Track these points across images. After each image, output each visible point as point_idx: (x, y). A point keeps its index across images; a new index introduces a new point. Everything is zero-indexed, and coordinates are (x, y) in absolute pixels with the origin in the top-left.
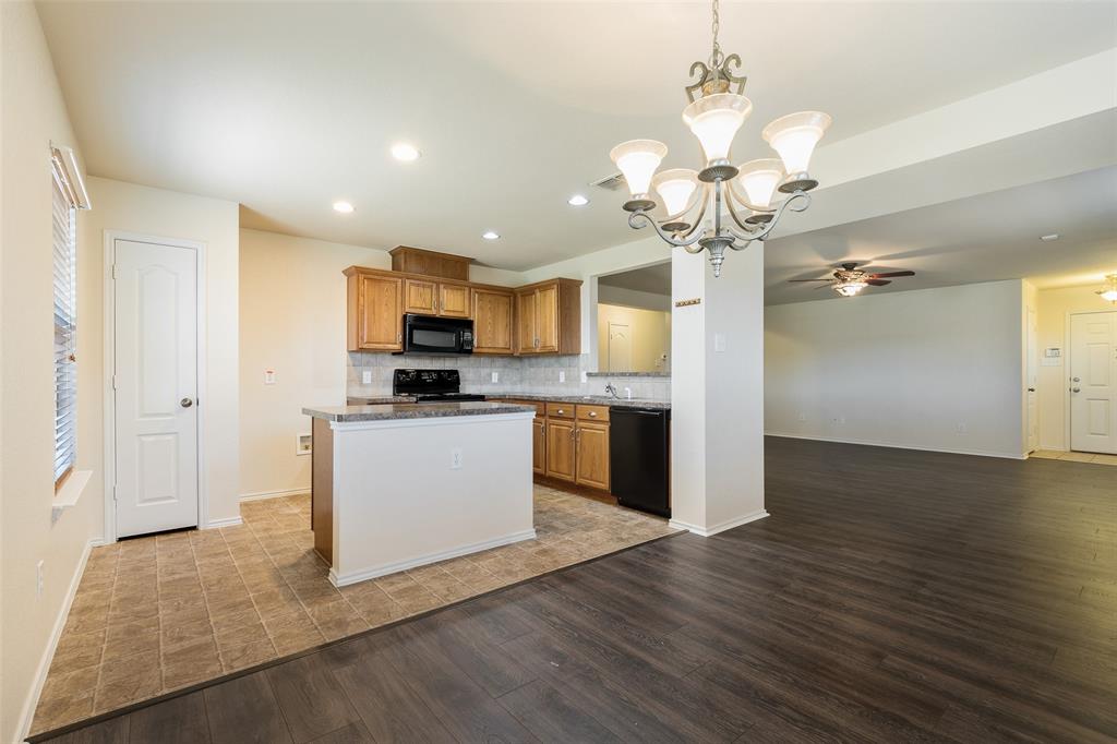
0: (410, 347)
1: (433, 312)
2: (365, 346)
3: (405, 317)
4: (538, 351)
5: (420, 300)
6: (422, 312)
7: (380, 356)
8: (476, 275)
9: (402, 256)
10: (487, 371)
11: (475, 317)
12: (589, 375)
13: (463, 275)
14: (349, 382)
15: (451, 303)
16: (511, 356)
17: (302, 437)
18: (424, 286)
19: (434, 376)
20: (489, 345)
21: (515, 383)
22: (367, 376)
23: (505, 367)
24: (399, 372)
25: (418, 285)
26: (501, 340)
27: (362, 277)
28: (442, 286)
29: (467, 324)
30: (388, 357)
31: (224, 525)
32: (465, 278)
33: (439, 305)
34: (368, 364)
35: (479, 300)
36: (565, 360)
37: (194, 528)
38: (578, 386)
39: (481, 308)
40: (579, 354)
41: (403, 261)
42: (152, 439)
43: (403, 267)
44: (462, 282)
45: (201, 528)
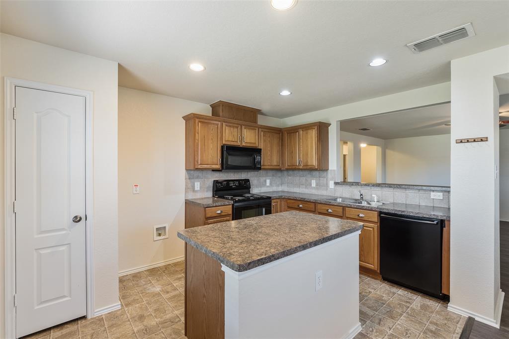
0: (225, 167)
1: (239, 144)
2: (199, 167)
3: (222, 147)
4: (301, 167)
5: (231, 136)
6: (232, 143)
7: (204, 172)
8: (261, 121)
9: (221, 107)
10: (264, 178)
11: (261, 146)
12: (336, 184)
13: (255, 121)
14: (187, 189)
15: (249, 138)
16: (280, 170)
17: (157, 229)
18: (233, 127)
19: (237, 183)
20: (269, 164)
21: (278, 186)
22: (197, 185)
23: (273, 176)
24: (216, 182)
25: (230, 126)
26: (275, 161)
27: (197, 120)
28: (243, 127)
29: (258, 151)
30: (210, 172)
31: (106, 312)
32: (256, 122)
33: (242, 139)
34: (198, 177)
35: (264, 136)
36: (316, 173)
37: (84, 318)
38: (327, 189)
39: (265, 141)
40: (328, 170)
41: (221, 111)
42: (49, 251)
43: (221, 114)
44: (253, 124)
45: (89, 317)
